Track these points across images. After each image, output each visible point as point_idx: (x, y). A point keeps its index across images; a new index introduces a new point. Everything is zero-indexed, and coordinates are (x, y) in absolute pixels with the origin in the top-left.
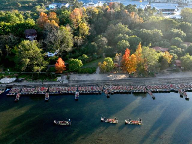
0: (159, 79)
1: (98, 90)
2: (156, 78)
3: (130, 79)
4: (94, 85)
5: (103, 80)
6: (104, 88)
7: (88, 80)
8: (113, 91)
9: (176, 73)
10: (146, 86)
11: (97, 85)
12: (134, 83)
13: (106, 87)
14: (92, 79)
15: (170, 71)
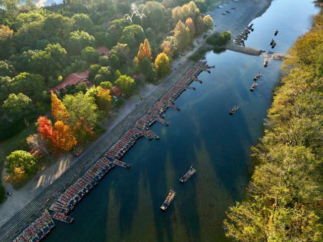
0: (112, 131)
1: (45, 225)
2: (107, 132)
3: (76, 160)
4: (28, 223)
5: (37, 198)
6: (51, 212)
7: (7, 223)
8: (68, 204)
9: (123, 107)
10: (106, 154)
11: (34, 217)
12: (87, 163)
13: (53, 207)
14: (12, 213)
15: (115, 109)
